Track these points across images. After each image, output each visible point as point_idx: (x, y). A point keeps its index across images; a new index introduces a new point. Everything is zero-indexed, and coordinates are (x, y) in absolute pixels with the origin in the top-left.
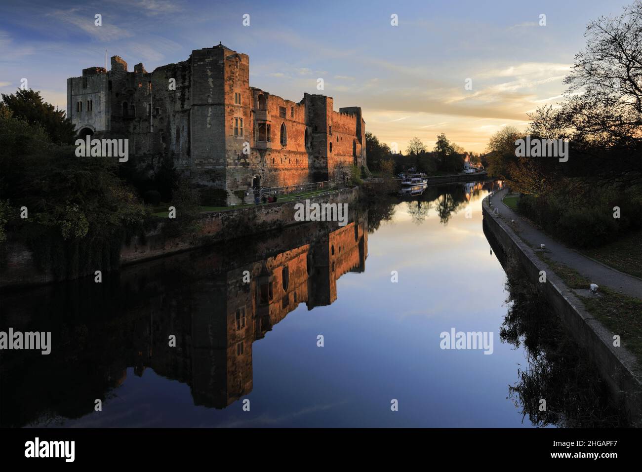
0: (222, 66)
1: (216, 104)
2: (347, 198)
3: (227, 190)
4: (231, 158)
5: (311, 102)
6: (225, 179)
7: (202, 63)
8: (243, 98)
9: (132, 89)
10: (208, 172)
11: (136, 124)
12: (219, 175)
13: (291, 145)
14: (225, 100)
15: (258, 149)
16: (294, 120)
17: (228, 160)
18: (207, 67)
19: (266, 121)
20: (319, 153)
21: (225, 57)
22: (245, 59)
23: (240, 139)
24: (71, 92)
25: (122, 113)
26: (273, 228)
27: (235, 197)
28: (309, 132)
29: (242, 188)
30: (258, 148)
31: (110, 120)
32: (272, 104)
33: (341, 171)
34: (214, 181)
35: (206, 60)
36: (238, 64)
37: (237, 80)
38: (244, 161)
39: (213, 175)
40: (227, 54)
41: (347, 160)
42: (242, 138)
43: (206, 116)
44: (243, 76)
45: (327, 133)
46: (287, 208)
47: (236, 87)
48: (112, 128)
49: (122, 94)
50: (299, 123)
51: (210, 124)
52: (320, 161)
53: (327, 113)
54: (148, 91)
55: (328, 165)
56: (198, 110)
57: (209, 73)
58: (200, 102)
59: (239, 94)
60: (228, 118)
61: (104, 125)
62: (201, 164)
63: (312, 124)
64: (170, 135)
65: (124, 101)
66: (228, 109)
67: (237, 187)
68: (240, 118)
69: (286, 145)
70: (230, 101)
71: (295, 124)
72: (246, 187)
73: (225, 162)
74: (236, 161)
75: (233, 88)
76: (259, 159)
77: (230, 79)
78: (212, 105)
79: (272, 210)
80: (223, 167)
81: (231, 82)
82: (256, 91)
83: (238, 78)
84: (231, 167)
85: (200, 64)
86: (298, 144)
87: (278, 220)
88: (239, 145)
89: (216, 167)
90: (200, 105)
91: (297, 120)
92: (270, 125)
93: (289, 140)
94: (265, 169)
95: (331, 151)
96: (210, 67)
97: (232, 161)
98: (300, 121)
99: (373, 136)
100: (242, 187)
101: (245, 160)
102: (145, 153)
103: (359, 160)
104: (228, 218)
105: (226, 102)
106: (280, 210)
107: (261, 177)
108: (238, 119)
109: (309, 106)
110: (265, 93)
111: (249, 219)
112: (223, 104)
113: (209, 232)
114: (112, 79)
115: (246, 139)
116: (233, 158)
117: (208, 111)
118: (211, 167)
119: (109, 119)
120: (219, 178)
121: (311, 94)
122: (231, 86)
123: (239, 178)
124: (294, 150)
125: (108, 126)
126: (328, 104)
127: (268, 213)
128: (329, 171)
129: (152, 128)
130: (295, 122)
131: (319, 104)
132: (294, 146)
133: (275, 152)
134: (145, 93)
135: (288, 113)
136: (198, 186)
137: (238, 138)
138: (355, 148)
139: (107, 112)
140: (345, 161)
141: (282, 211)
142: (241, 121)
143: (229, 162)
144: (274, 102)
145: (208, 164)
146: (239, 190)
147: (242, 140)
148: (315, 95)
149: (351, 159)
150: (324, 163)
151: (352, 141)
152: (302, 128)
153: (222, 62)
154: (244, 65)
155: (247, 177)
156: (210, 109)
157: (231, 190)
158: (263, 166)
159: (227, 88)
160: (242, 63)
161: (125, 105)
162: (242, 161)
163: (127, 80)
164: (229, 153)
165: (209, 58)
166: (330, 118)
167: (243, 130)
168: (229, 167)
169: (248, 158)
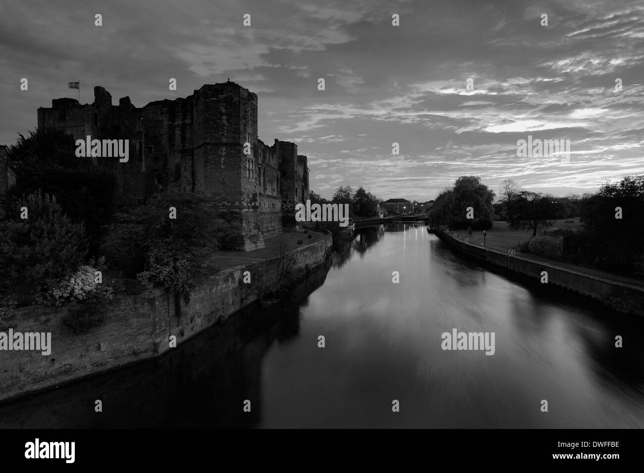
0: (237, 103)
1: (231, 144)
3: (244, 234)
4: (246, 201)
5: (280, 148)
6: (242, 222)
7: (215, 99)
8: (253, 139)
10: (222, 215)
12: (234, 219)
13: (269, 189)
14: (240, 140)
16: (270, 165)
17: (243, 203)
18: (221, 104)
20: (287, 198)
21: (241, 96)
23: (251, 182)
24: (44, 124)
27: (250, 241)
28: (280, 178)
29: (253, 232)
35: (220, 96)
36: (250, 103)
37: (249, 119)
38: (255, 205)
39: (228, 218)
40: (242, 92)
42: (253, 180)
43: (220, 156)
44: (253, 116)
45: (294, 179)
47: (248, 127)
49: (107, 129)
50: (273, 168)
51: (224, 164)
52: (288, 205)
53: (294, 159)
54: (137, 127)
56: (211, 150)
57: (224, 111)
58: (213, 141)
60: (242, 158)
63: (281, 169)
67: (250, 231)
68: (251, 159)
69: (266, 189)
71: (271, 168)
72: (257, 230)
73: (240, 205)
74: (249, 204)
75: (246, 127)
77: (244, 118)
78: (226, 144)
80: (239, 210)
81: (244, 121)
83: (250, 117)
84: (245, 210)
85: (213, 100)
86: (273, 189)
88: (251, 188)
89: (231, 210)
90: (212, 144)
91: (272, 165)
93: (268, 184)
96: (224, 104)
97: (246, 204)
98: (274, 166)
105: (241, 142)
108: (250, 161)
109: (278, 152)
112: (239, 144)
114: (97, 111)
115: (256, 181)
116: (247, 201)
117: (222, 150)
118: (225, 210)
121: (280, 140)
122: (245, 125)
124: (271, 194)
126: (294, 151)
132: (271, 190)
134: (134, 130)
135: (267, 158)
137: (250, 180)
142: (252, 162)
145: (222, 207)
146: (252, 234)
147: (253, 182)
148: (284, 142)
152: (276, 174)
153: (238, 99)
154: (254, 105)
156: (225, 150)
157: (247, 235)
159: (242, 127)
160: (253, 102)
162: (253, 204)
163: (113, 114)
164: (244, 196)
165: (223, 94)
167: (254, 171)
168: (244, 210)
169: (257, 201)
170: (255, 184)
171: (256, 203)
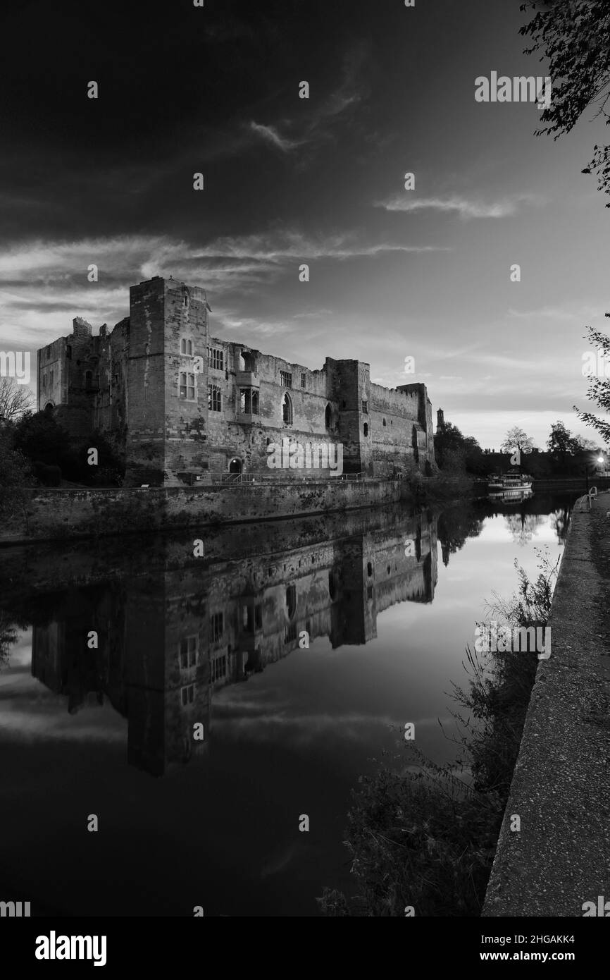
0: (162, 302)
1: (154, 355)
2: (367, 493)
3: (166, 470)
4: (175, 427)
5: (337, 370)
6: (163, 455)
7: (139, 302)
8: (195, 346)
9: (96, 356)
10: (144, 447)
11: (99, 396)
12: (155, 450)
13: (300, 423)
14: (165, 348)
15: (240, 424)
16: (306, 391)
17: (168, 429)
18: (145, 307)
19: (251, 386)
20: (349, 438)
21: (166, 290)
22: (199, 294)
23: (189, 402)
25: (84, 383)
26: (204, 523)
27: (177, 480)
28: (333, 409)
29: (189, 469)
30: (241, 422)
31: (67, 391)
32: (268, 366)
33: (390, 465)
34: (150, 459)
36: (188, 301)
37: (185, 321)
38: (197, 433)
39: (150, 450)
40: (169, 286)
41: (401, 451)
42: (193, 401)
43: (143, 372)
44: (196, 317)
45: (358, 410)
46: (234, 495)
47: (184, 331)
48: (71, 401)
49: (84, 362)
50: (315, 396)
51: (147, 381)
52: (350, 447)
53: (359, 383)
54: (109, 355)
55: (361, 452)
56: (135, 365)
57: (148, 314)
58: (137, 354)
59: (189, 341)
60: (168, 372)
61: (60, 399)
62: (136, 436)
63: (338, 398)
64: (125, 403)
65: (87, 370)
66: (169, 361)
67: (184, 468)
68: (189, 374)
69: (292, 423)
70: (174, 350)
71: (308, 396)
72: (199, 468)
73: (164, 432)
74: (183, 433)
75: (178, 332)
76: (243, 438)
77: (174, 320)
78: (151, 355)
79: (200, 496)
80: (162, 439)
81: (176, 324)
82: (237, 347)
83: (188, 319)
84: (174, 439)
85: (137, 304)
86: (314, 424)
87: (212, 512)
88: (188, 410)
89: (155, 439)
90: (137, 358)
91: (312, 392)
92: (257, 392)
93: (298, 416)
94: (253, 452)
95: (366, 434)
96: (148, 306)
97: (176, 432)
98: (318, 393)
99: (452, 427)
100: (193, 468)
101: (198, 431)
102: (105, 431)
103: (421, 453)
104: (106, 501)
105: (167, 350)
106: (218, 497)
107: (243, 461)
108: (187, 375)
109: (333, 375)
110: (252, 351)
111: (150, 506)
112: (162, 354)
113: (66, 520)
114: (70, 343)
115: (200, 403)
116: (179, 427)
117: (145, 364)
118: (148, 440)
119: (65, 390)
120: (156, 454)
121: (337, 359)
122: (176, 330)
123: (188, 457)
124: (307, 430)
125: (65, 398)
126: (360, 372)
127: (192, 499)
128: (362, 461)
129: (111, 400)
130: (307, 393)
131: (348, 371)
132: (307, 425)
133: (270, 431)
134: (107, 358)
135: (296, 381)
136: (133, 465)
137: (187, 400)
138: (414, 437)
139: (64, 382)
140: (399, 453)
141: (222, 499)
142: (192, 377)
143: (171, 432)
144: (270, 365)
145: (146, 437)
146: (186, 472)
147: (193, 403)
148: (343, 360)
149: (410, 450)
150: (355, 450)
151: (411, 427)
152: (323, 404)
153: (162, 297)
154: (198, 302)
155: (201, 456)
156: (148, 363)
157: (173, 472)
158: (249, 447)
159: (168, 332)
160: (195, 298)
161: (89, 375)
162: (194, 432)
163: (92, 345)
164: (172, 421)
165: (148, 294)
166: (364, 390)
167: (196, 390)
168: (170, 439)
169: (203, 428)
170: (200, 407)
171: (201, 431)
